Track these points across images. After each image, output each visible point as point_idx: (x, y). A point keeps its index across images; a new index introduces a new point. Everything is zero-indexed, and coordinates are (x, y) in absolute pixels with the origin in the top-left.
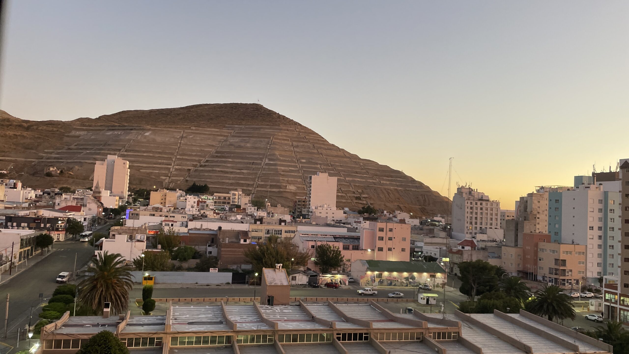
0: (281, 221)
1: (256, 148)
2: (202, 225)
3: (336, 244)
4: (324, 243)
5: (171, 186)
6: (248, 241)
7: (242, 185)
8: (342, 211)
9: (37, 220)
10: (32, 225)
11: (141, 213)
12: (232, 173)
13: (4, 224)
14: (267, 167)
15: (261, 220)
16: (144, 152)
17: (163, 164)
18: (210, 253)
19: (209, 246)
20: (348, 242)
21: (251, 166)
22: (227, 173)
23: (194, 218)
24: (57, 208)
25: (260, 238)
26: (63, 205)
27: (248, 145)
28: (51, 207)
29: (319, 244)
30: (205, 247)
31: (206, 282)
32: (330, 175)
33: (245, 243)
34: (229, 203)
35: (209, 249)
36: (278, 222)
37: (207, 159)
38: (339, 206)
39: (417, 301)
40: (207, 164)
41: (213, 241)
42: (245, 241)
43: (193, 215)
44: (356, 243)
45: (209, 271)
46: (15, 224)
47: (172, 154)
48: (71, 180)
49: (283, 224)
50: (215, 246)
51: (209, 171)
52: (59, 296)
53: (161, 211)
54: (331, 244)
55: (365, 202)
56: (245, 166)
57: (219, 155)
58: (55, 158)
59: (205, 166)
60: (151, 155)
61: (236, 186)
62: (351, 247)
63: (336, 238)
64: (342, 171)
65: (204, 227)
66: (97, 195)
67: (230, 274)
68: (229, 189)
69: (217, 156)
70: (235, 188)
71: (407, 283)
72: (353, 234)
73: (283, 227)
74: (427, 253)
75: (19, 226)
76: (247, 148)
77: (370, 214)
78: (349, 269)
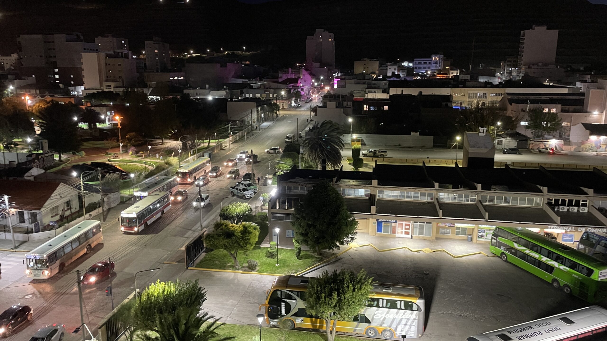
0: (487, 84)
2: (402, 91)
9: (267, 91)
10: (264, 95)
11: (347, 81)
24: (280, 80)
25: (462, 102)
26: (285, 78)
32: (550, 28)
34: (429, 68)
38: (559, 62)
42: (447, 105)
45: (410, 134)
52: (288, 152)
62: (571, 109)
65: (404, 93)
67: (432, 138)
78: (567, 134)
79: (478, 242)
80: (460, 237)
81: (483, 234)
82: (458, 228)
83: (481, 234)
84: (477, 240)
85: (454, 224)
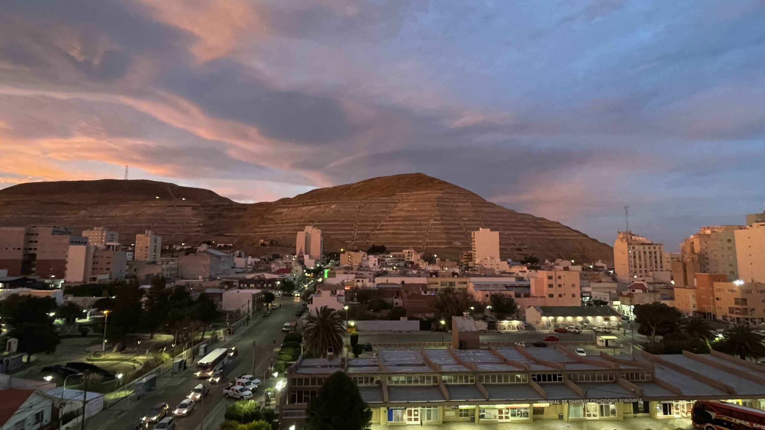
0: (454, 274)
1: (422, 211)
2: (387, 281)
3: (509, 293)
4: (497, 292)
5: (355, 248)
6: (428, 293)
7: (413, 244)
8: (506, 262)
9: (261, 281)
10: (259, 285)
11: (337, 272)
12: (403, 234)
13: (238, 285)
14: (433, 227)
15: (436, 274)
16: (332, 221)
17: (346, 230)
18: (397, 304)
19: (395, 298)
20: (519, 290)
21: (419, 227)
22: (400, 234)
23: (378, 275)
24: (273, 271)
25: (436, 290)
26: (277, 268)
27: (415, 209)
28: (268, 270)
29: (493, 293)
30: (391, 299)
31: (398, 329)
32: (492, 230)
33: (425, 294)
34: (403, 260)
35: (396, 300)
36: (452, 275)
37: (382, 223)
38: (503, 258)
39: (596, 343)
40: (382, 228)
41: (398, 294)
42: (426, 292)
43: (377, 272)
44: (527, 291)
45: (399, 319)
46: (246, 286)
47: (354, 221)
48: (279, 248)
49: (456, 276)
50: (400, 297)
51: (385, 234)
52: (288, 342)
53: (352, 270)
54: (504, 293)
55: (525, 253)
56: (414, 227)
57: (391, 219)
58: (266, 231)
59: (381, 229)
60: (337, 223)
61: (408, 245)
62: (522, 295)
63: (508, 287)
64: (501, 225)
65: (389, 282)
66: (301, 259)
67: (418, 322)
68: (402, 248)
69: (390, 220)
70: (408, 246)
71: (582, 327)
72: (522, 283)
73: (456, 280)
74: (596, 297)
75: (249, 287)
76: (414, 211)
77: (532, 263)
78: (522, 315)
79: (480, 422)
80: (463, 419)
81: (484, 413)
82: (461, 410)
83: (481, 414)
84: (479, 421)
85: (458, 406)
